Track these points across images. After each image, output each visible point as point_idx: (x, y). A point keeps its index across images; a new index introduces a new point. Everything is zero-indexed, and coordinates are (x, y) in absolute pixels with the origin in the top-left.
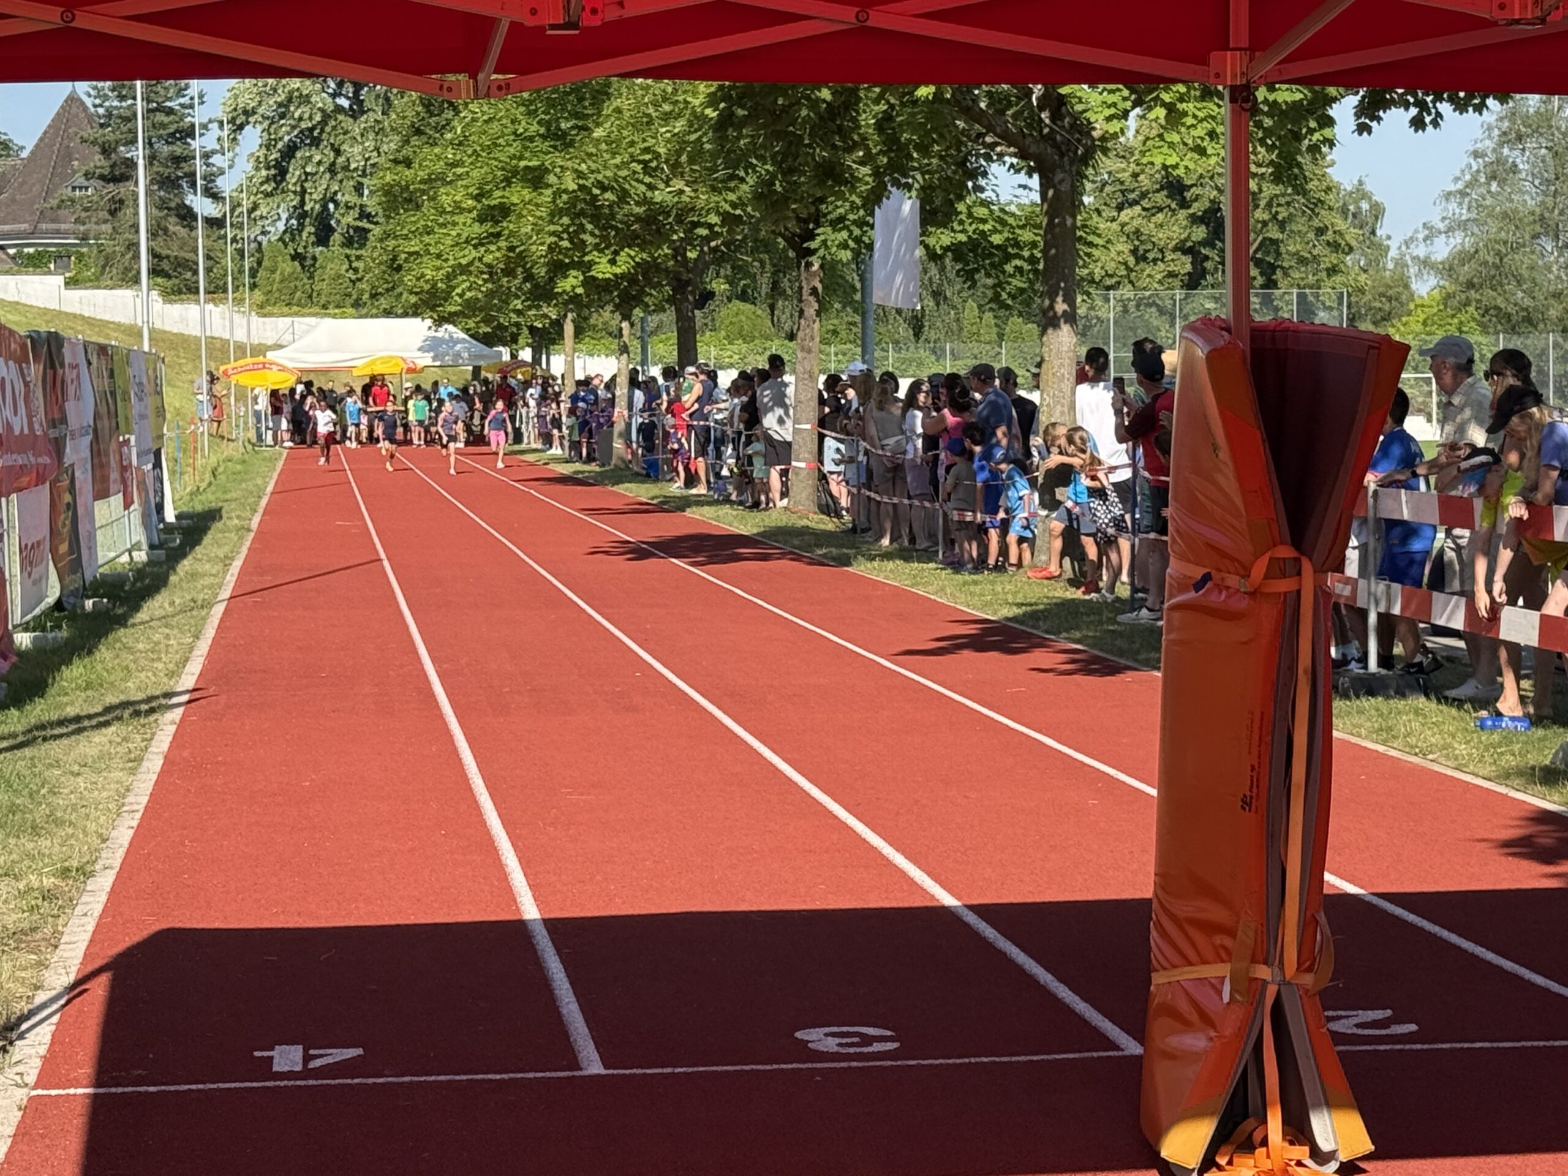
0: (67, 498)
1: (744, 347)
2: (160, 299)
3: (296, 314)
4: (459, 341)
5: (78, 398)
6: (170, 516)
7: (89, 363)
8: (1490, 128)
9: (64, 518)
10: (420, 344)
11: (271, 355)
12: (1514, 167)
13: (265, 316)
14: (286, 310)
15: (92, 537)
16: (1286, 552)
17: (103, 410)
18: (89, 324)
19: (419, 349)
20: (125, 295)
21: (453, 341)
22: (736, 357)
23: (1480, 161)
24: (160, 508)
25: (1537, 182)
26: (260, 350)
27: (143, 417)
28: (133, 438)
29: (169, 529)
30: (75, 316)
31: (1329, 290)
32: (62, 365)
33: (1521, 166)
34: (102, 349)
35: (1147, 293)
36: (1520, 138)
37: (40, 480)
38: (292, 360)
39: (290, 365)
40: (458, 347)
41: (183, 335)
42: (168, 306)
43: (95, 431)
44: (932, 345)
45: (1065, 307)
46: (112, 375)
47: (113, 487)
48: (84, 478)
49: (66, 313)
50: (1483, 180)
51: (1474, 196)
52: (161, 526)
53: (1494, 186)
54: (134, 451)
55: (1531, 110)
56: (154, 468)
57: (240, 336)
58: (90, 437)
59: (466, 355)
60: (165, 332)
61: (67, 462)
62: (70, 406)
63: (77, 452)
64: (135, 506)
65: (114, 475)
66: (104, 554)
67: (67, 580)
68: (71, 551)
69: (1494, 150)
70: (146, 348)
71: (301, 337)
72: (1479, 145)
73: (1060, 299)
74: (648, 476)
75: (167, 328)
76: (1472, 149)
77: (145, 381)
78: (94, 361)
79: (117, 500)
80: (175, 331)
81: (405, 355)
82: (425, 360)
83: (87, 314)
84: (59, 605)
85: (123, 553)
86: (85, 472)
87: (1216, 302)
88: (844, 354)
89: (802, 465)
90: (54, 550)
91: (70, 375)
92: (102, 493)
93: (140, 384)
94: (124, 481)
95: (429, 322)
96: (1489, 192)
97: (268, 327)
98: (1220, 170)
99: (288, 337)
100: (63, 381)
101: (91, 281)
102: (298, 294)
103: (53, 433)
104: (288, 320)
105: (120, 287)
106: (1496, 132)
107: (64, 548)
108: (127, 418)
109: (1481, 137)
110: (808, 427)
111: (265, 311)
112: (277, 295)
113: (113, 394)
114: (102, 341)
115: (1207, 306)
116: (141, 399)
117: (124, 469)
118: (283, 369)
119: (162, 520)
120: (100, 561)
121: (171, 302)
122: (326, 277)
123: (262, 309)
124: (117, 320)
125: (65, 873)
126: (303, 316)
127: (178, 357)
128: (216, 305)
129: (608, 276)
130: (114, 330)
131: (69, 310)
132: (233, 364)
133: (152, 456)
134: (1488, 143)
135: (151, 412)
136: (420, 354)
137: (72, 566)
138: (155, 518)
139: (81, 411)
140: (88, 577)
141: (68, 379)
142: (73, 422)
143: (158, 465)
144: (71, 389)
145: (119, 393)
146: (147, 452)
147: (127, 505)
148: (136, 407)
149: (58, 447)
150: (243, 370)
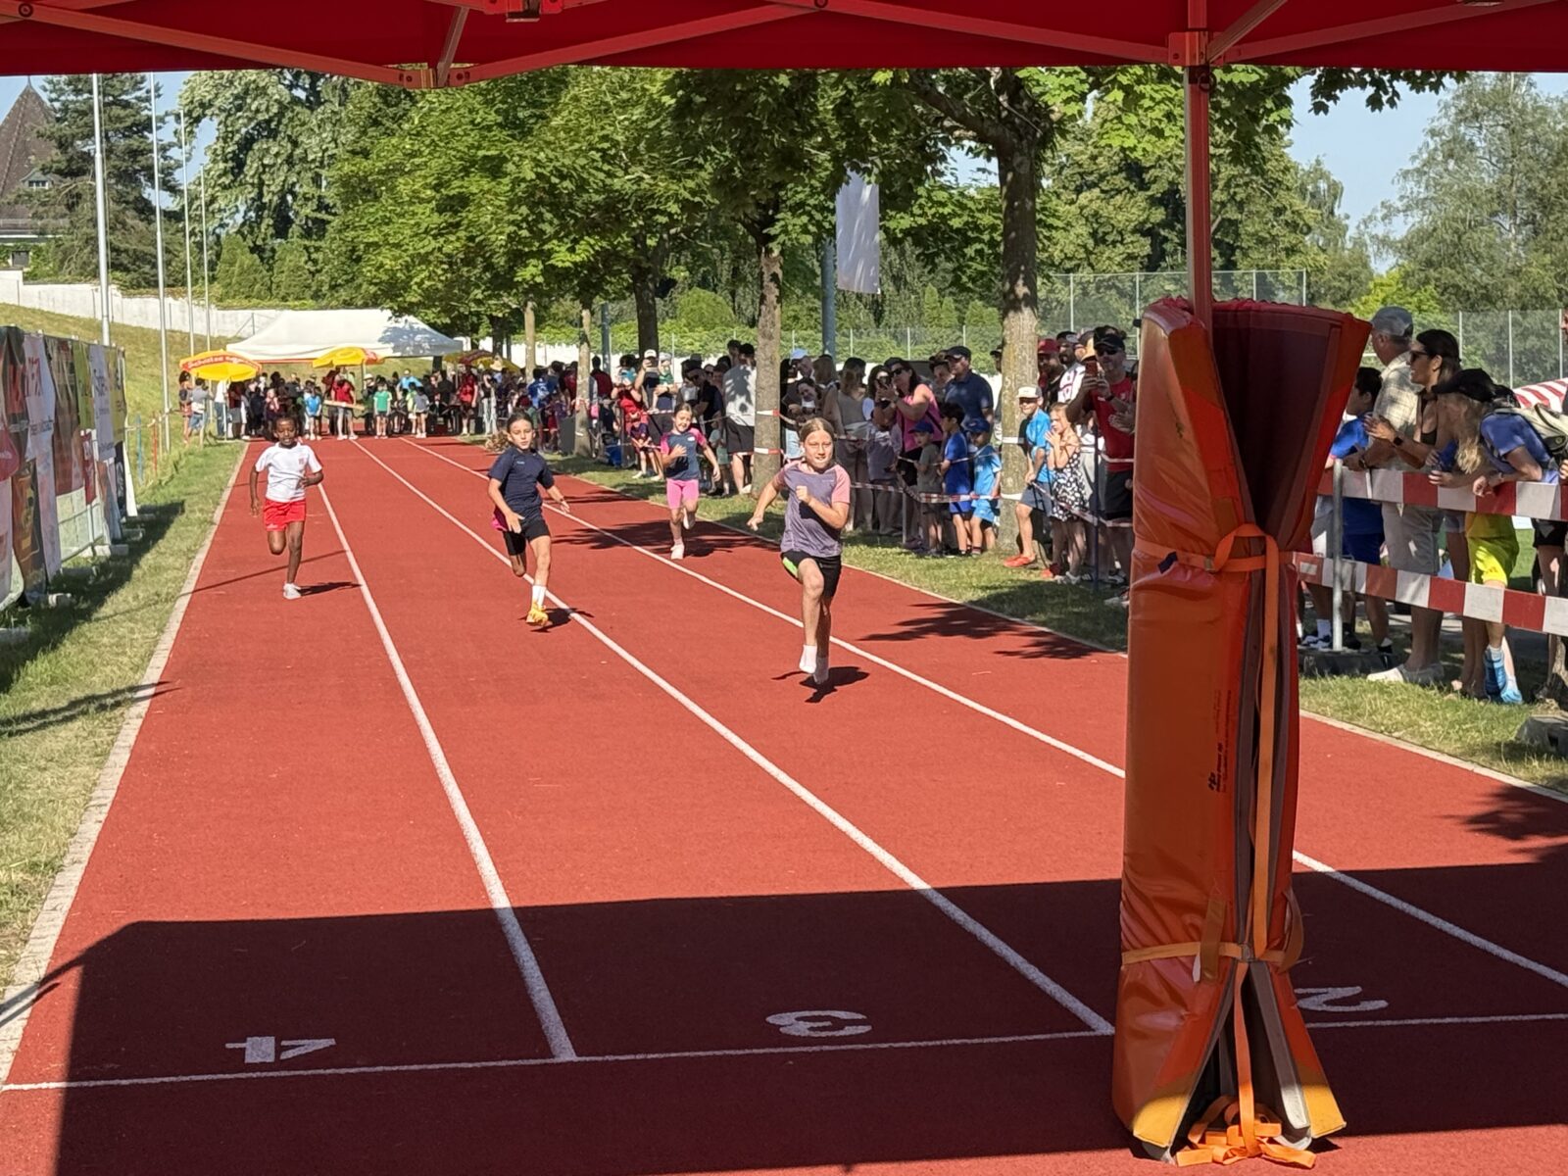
0: (30, 493)
1: (705, 335)
2: (119, 293)
3: (256, 307)
4: (419, 331)
5: (38, 393)
6: (132, 510)
7: (49, 358)
8: (1446, 107)
9: (27, 513)
10: (380, 335)
11: (230, 348)
12: (1471, 147)
13: (225, 308)
14: (245, 302)
15: (54, 532)
16: (1250, 531)
17: (64, 404)
18: (48, 318)
19: (380, 341)
20: (84, 289)
21: (413, 332)
22: (697, 344)
23: (1437, 139)
24: (122, 502)
25: (1494, 160)
26: (220, 343)
27: (103, 411)
28: (94, 433)
29: (132, 523)
30: (34, 311)
31: (1288, 270)
32: (23, 360)
33: (1478, 144)
34: (62, 344)
35: (1107, 276)
36: (1476, 116)
38: (252, 352)
39: (251, 357)
40: (418, 338)
41: (142, 329)
42: (126, 300)
43: (57, 425)
44: (892, 330)
45: (1026, 290)
46: (72, 370)
47: (75, 482)
48: (45, 473)
49: (25, 309)
50: (1440, 158)
51: (1432, 175)
52: (124, 520)
53: (1451, 165)
54: (96, 446)
55: (1488, 88)
56: (116, 462)
57: (200, 329)
58: (50, 433)
59: (426, 345)
60: (124, 326)
61: (29, 456)
62: (31, 402)
63: (39, 447)
64: (98, 500)
65: (76, 470)
66: (66, 549)
67: (30, 575)
68: (34, 546)
69: (1451, 128)
70: (106, 342)
71: (261, 330)
72: (1436, 124)
73: (1020, 282)
74: (611, 464)
75: (126, 322)
76: (1429, 128)
77: (105, 375)
78: (54, 355)
79: (78, 495)
80: (134, 324)
81: (365, 346)
82: (386, 351)
83: (46, 309)
84: (22, 601)
85: (86, 548)
86: (46, 467)
87: (1176, 284)
88: (805, 340)
89: (765, 451)
90: (16, 545)
91: (30, 370)
92: (64, 488)
93: (101, 378)
94: (86, 477)
95: (389, 313)
96: (1446, 170)
97: (228, 320)
98: (1178, 151)
99: (248, 330)
100: (23, 377)
101: (49, 276)
102: (257, 286)
103: (13, 429)
104: (248, 312)
105: (80, 281)
106: (1453, 110)
107: (26, 543)
108: (87, 412)
109: (1438, 115)
110: (770, 413)
111: (225, 304)
112: (236, 288)
113: (74, 388)
114: (61, 335)
115: (1167, 288)
116: (101, 394)
117: (86, 463)
118: (244, 362)
119: (125, 514)
120: (63, 557)
121: (130, 296)
122: (285, 269)
123: (221, 301)
124: (76, 314)
125: (33, 868)
126: (262, 308)
127: (138, 350)
128: (176, 299)
129: (567, 264)
130: (75, 325)
131: (28, 305)
132: (193, 358)
133: (114, 450)
134: (1444, 121)
135: (111, 407)
136: (380, 345)
137: (34, 559)
138: (117, 512)
139: (42, 406)
140: (51, 572)
141: (29, 374)
142: (34, 417)
143: (119, 459)
144: (32, 384)
145: (80, 387)
146: (109, 446)
147: (89, 499)
148: (97, 402)
149: (19, 442)
150: (203, 363)
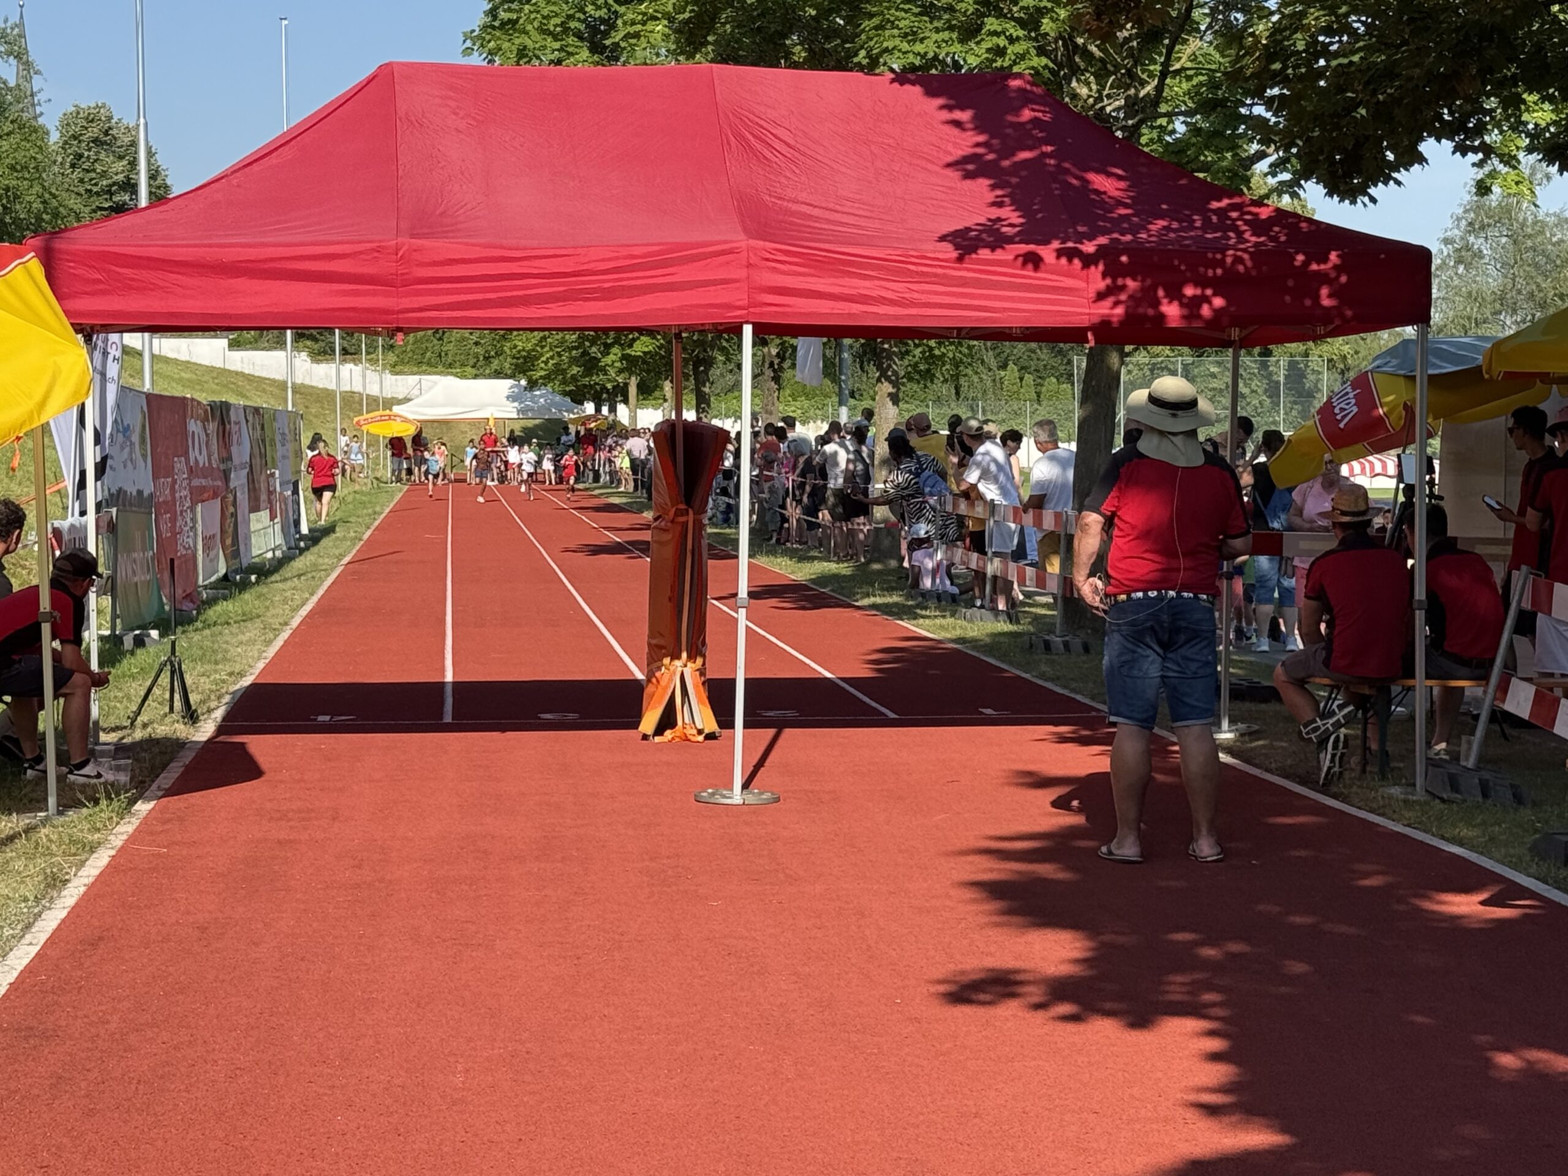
0: (232, 509)
2: (308, 360)
3: (425, 373)
5: (239, 444)
6: (304, 529)
7: (247, 421)
8: (1459, 219)
9: (229, 521)
11: (396, 409)
14: (415, 369)
15: (248, 538)
17: (256, 451)
18: (249, 380)
23: (1450, 247)
24: (297, 523)
25: (1498, 266)
26: (389, 403)
27: (284, 457)
28: (277, 472)
29: (302, 538)
30: (237, 373)
32: (229, 423)
33: (1485, 252)
34: (257, 410)
36: (1483, 228)
37: (215, 496)
38: (415, 412)
41: (327, 390)
42: (315, 365)
43: (251, 466)
46: (263, 428)
47: (262, 505)
48: (243, 497)
49: (229, 371)
50: (1452, 263)
51: (1444, 278)
52: (298, 536)
53: (1461, 269)
54: (278, 482)
55: (1494, 204)
56: (293, 494)
57: (374, 390)
58: (247, 470)
60: (312, 387)
61: (232, 485)
62: (234, 449)
63: (238, 480)
64: (277, 520)
65: (264, 497)
66: (255, 552)
67: (230, 563)
68: (233, 545)
69: (1462, 238)
70: (290, 408)
71: (427, 392)
72: (1449, 233)
75: (314, 384)
77: (287, 431)
78: (250, 418)
79: (264, 515)
80: (321, 386)
83: (247, 372)
84: (225, 577)
85: (267, 551)
86: (243, 493)
90: (223, 542)
91: (235, 428)
92: (255, 508)
93: (283, 434)
94: (270, 502)
96: (1456, 274)
97: (400, 384)
99: (415, 392)
100: (230, 433)
102: (428, 354)
103: (222, 467)
104: (417, 378)
107: (229, 541)
108: (273, 458)
111: (398, 368)
113: (263, 441)
114: (256, 405)
116: (283, 445)
117: (270, 493)
118: (406, 420)
119: (298, 532)
120: (254, 554)
121: (318, 362)
122: (453, 339)
123: (395, 369)
124: (272, 377)
126: (429, 374)
127: (323, 408)
128: (356, 365)
130: (271, 386)
131: (232, 368)
132: (365, 416)
133: (291, 486)
134: (1456, 232)
135: (291, 455)
137: (234, 554)
138: (292, 530)
139: (241, 452)
140: (245, 565)
141: (233, 431)
142: (236, 460)
143: (296, 492)
144: (235, 438)
145: (267, 440)
146: (288, 482)
147: (272, 518)
148: (280, 451)
149: (226, 476)
150: (373, 421)
